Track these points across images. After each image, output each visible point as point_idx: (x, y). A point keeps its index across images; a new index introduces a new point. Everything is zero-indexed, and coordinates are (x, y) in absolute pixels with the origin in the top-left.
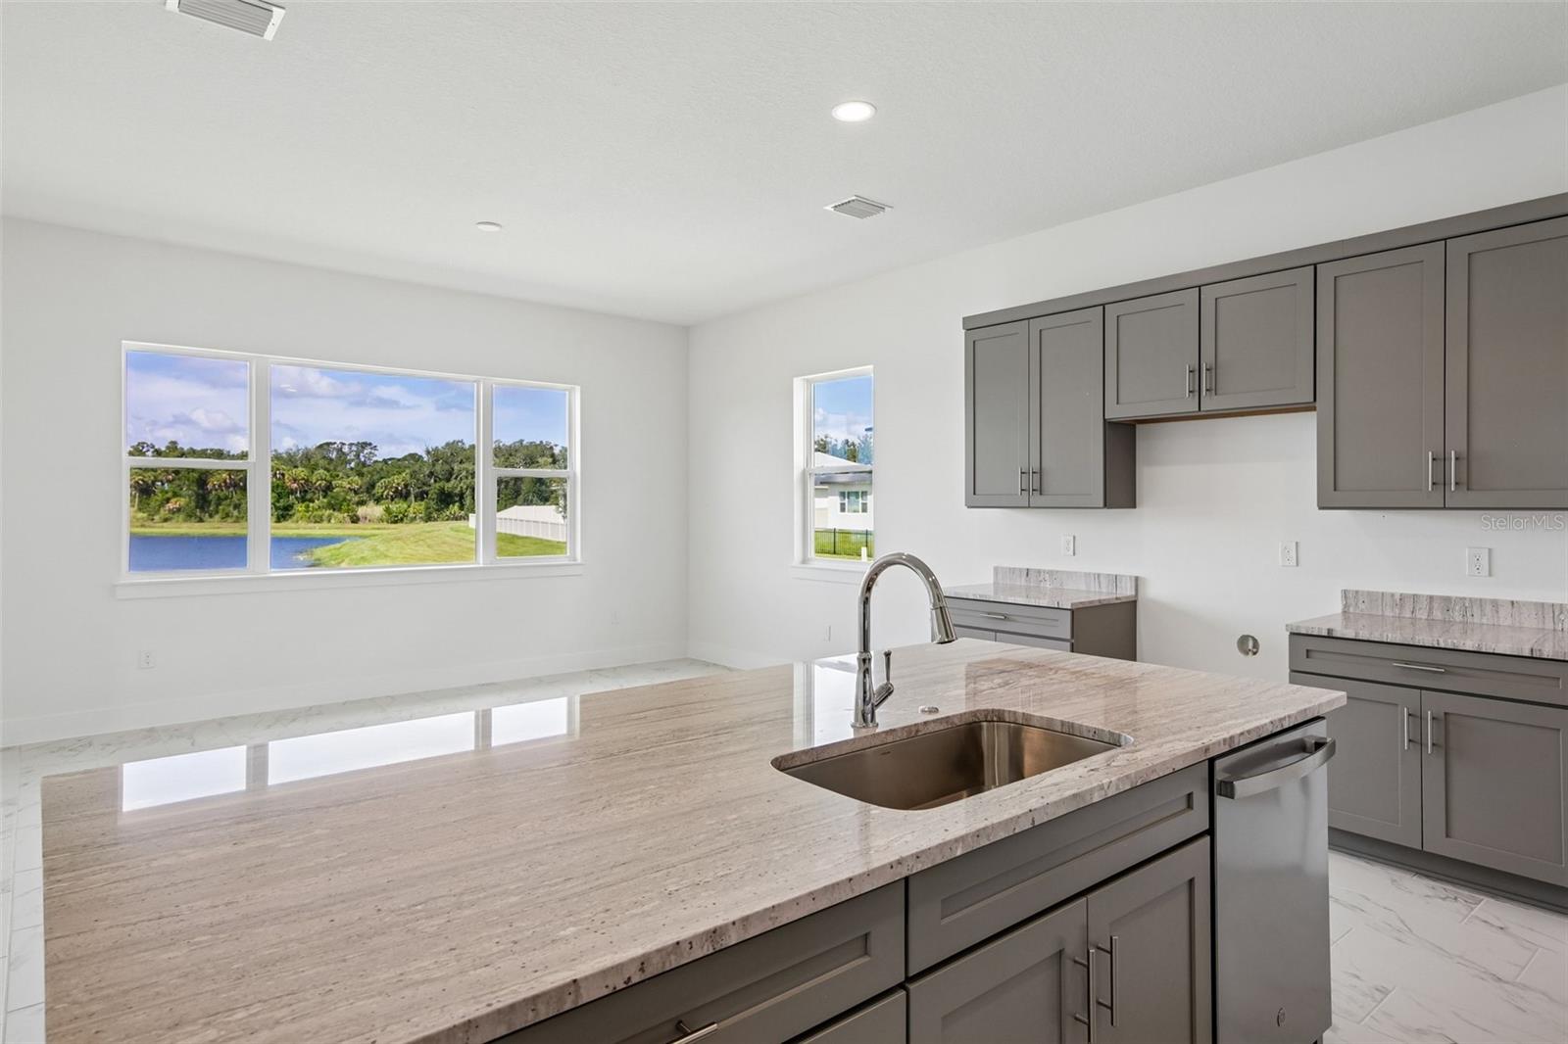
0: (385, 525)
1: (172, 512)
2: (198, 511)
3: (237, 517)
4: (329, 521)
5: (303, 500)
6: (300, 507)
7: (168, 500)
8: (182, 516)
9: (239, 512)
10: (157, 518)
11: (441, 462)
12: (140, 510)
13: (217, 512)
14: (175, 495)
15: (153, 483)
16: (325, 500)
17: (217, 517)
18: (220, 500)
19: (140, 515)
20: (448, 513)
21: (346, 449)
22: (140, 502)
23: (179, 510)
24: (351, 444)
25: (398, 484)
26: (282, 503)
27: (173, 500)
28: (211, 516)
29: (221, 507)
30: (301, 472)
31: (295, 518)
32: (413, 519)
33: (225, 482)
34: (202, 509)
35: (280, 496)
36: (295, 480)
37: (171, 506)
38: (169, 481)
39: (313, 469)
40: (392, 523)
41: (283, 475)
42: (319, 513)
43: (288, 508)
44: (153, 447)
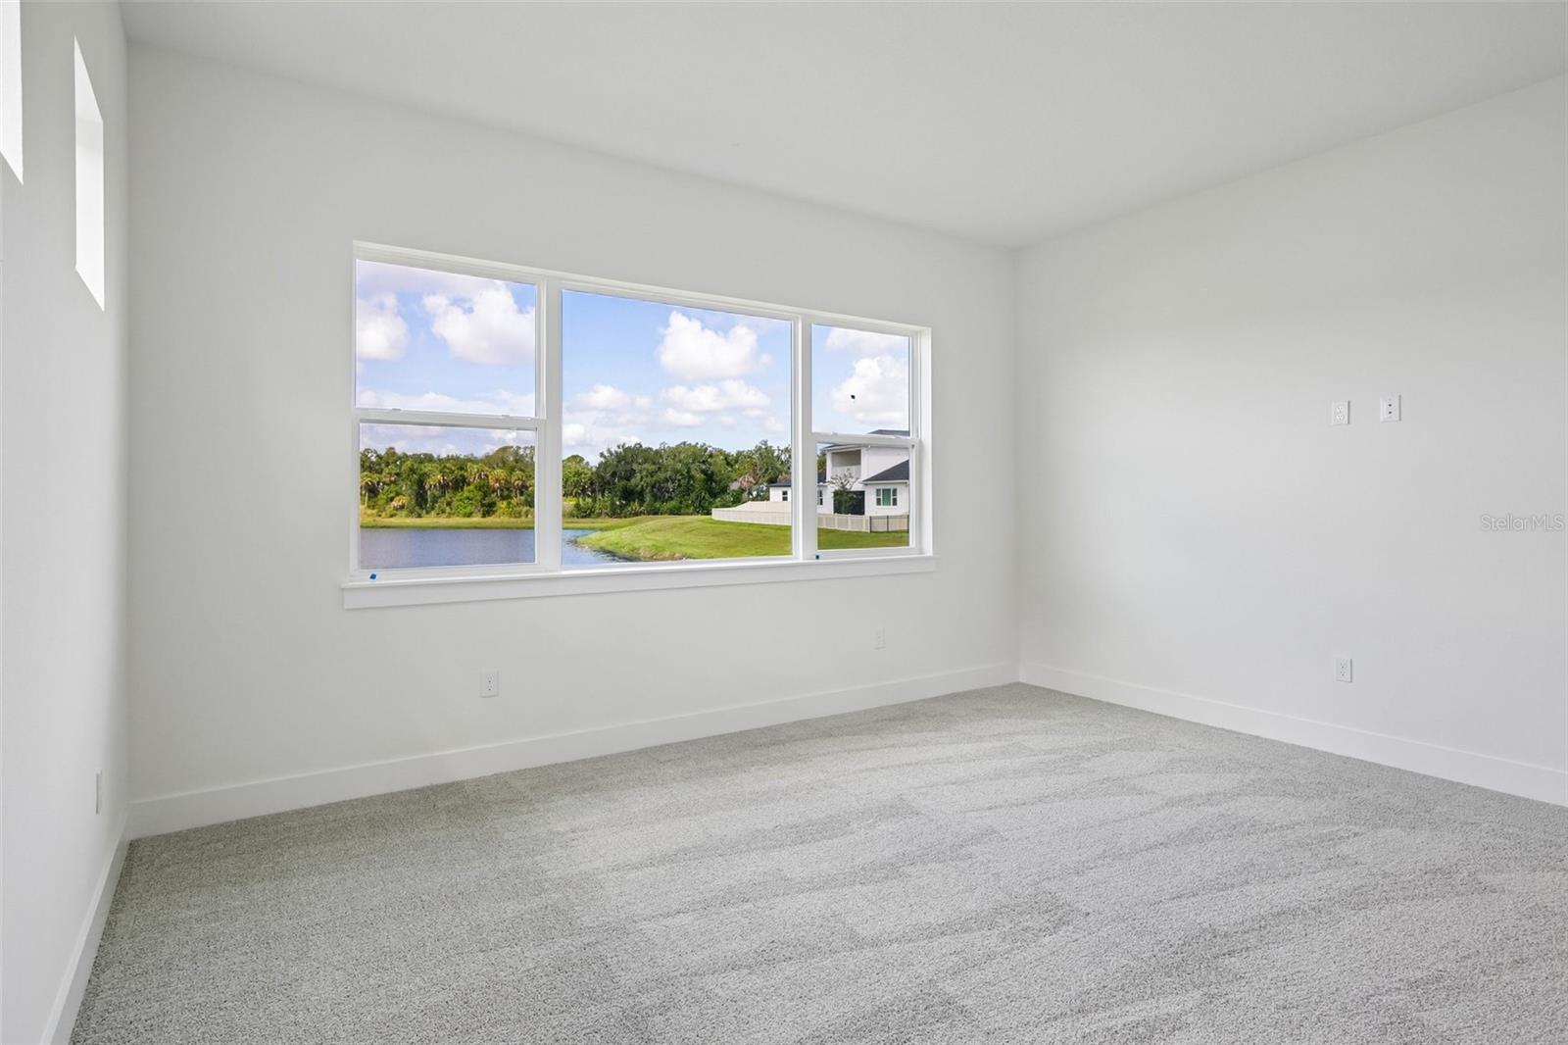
0: (575, 519)
1: (396, 509)
2: (417, 508)
3: (449, 514)
4: (527, 516)
5: (503, 498)
6: (503, 505)
7: (392, 499)
8: (404, 513)
9: (451, 509)
10: (383, 514)
11: (623, 462)
12: (369, 507)
13: (433, 509)
14: (398, 494)
15: (378, 483)
16: (522, 498)
17: (433, 513)
18: (435, 500)
19: (370, 511)
20: (630, 509)
21: (521, 452)
22: (369, 500)
23: (402, 507)
24: (526, 448)
25: (585, 483)
26: (486, 502)
27: (397, 498)
28: (427, 513)
29: (437, 505)
30: (500, 472)
31: (497, 514)
32: (599, 515)
33: (440, 482)
34: (421, 508)
35: (485, 495)
36: (497, 480)
37: (395, 503)
38: (391, 482)
39: (512, 470)
40: (583, 517)
41: (487, 476)
42: (518, 509)
43: (492, 505)
44: (376, 452)
